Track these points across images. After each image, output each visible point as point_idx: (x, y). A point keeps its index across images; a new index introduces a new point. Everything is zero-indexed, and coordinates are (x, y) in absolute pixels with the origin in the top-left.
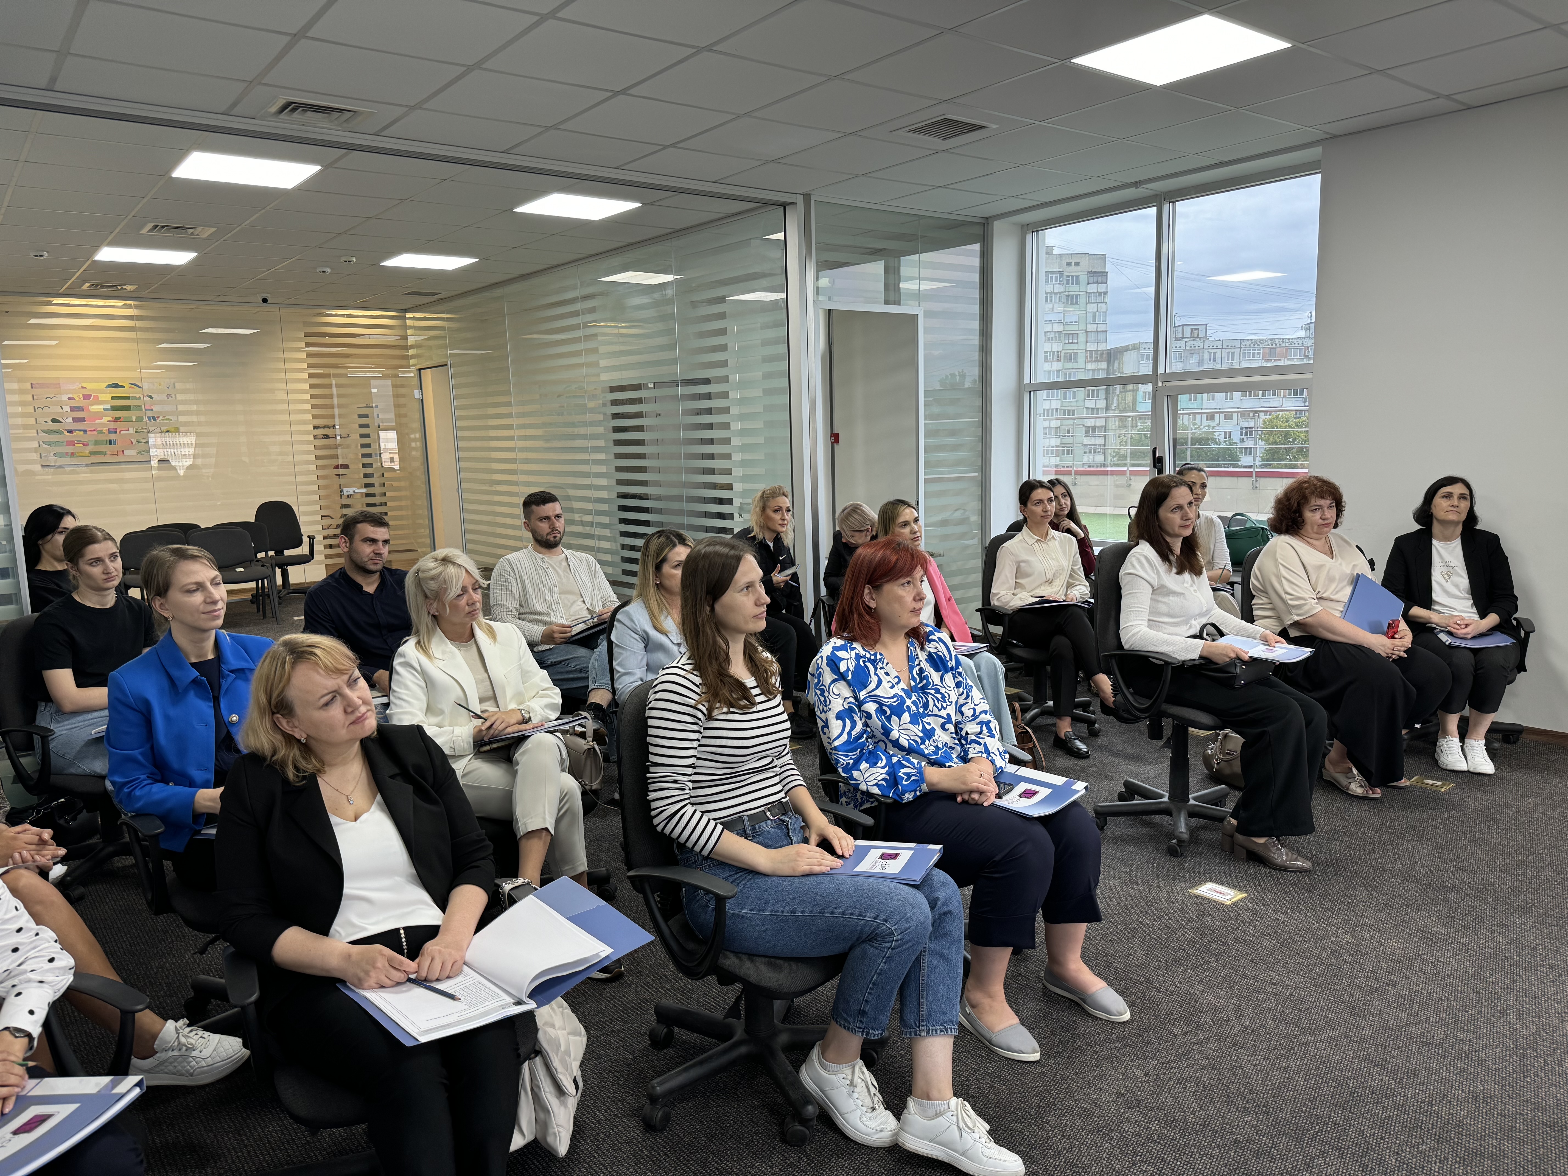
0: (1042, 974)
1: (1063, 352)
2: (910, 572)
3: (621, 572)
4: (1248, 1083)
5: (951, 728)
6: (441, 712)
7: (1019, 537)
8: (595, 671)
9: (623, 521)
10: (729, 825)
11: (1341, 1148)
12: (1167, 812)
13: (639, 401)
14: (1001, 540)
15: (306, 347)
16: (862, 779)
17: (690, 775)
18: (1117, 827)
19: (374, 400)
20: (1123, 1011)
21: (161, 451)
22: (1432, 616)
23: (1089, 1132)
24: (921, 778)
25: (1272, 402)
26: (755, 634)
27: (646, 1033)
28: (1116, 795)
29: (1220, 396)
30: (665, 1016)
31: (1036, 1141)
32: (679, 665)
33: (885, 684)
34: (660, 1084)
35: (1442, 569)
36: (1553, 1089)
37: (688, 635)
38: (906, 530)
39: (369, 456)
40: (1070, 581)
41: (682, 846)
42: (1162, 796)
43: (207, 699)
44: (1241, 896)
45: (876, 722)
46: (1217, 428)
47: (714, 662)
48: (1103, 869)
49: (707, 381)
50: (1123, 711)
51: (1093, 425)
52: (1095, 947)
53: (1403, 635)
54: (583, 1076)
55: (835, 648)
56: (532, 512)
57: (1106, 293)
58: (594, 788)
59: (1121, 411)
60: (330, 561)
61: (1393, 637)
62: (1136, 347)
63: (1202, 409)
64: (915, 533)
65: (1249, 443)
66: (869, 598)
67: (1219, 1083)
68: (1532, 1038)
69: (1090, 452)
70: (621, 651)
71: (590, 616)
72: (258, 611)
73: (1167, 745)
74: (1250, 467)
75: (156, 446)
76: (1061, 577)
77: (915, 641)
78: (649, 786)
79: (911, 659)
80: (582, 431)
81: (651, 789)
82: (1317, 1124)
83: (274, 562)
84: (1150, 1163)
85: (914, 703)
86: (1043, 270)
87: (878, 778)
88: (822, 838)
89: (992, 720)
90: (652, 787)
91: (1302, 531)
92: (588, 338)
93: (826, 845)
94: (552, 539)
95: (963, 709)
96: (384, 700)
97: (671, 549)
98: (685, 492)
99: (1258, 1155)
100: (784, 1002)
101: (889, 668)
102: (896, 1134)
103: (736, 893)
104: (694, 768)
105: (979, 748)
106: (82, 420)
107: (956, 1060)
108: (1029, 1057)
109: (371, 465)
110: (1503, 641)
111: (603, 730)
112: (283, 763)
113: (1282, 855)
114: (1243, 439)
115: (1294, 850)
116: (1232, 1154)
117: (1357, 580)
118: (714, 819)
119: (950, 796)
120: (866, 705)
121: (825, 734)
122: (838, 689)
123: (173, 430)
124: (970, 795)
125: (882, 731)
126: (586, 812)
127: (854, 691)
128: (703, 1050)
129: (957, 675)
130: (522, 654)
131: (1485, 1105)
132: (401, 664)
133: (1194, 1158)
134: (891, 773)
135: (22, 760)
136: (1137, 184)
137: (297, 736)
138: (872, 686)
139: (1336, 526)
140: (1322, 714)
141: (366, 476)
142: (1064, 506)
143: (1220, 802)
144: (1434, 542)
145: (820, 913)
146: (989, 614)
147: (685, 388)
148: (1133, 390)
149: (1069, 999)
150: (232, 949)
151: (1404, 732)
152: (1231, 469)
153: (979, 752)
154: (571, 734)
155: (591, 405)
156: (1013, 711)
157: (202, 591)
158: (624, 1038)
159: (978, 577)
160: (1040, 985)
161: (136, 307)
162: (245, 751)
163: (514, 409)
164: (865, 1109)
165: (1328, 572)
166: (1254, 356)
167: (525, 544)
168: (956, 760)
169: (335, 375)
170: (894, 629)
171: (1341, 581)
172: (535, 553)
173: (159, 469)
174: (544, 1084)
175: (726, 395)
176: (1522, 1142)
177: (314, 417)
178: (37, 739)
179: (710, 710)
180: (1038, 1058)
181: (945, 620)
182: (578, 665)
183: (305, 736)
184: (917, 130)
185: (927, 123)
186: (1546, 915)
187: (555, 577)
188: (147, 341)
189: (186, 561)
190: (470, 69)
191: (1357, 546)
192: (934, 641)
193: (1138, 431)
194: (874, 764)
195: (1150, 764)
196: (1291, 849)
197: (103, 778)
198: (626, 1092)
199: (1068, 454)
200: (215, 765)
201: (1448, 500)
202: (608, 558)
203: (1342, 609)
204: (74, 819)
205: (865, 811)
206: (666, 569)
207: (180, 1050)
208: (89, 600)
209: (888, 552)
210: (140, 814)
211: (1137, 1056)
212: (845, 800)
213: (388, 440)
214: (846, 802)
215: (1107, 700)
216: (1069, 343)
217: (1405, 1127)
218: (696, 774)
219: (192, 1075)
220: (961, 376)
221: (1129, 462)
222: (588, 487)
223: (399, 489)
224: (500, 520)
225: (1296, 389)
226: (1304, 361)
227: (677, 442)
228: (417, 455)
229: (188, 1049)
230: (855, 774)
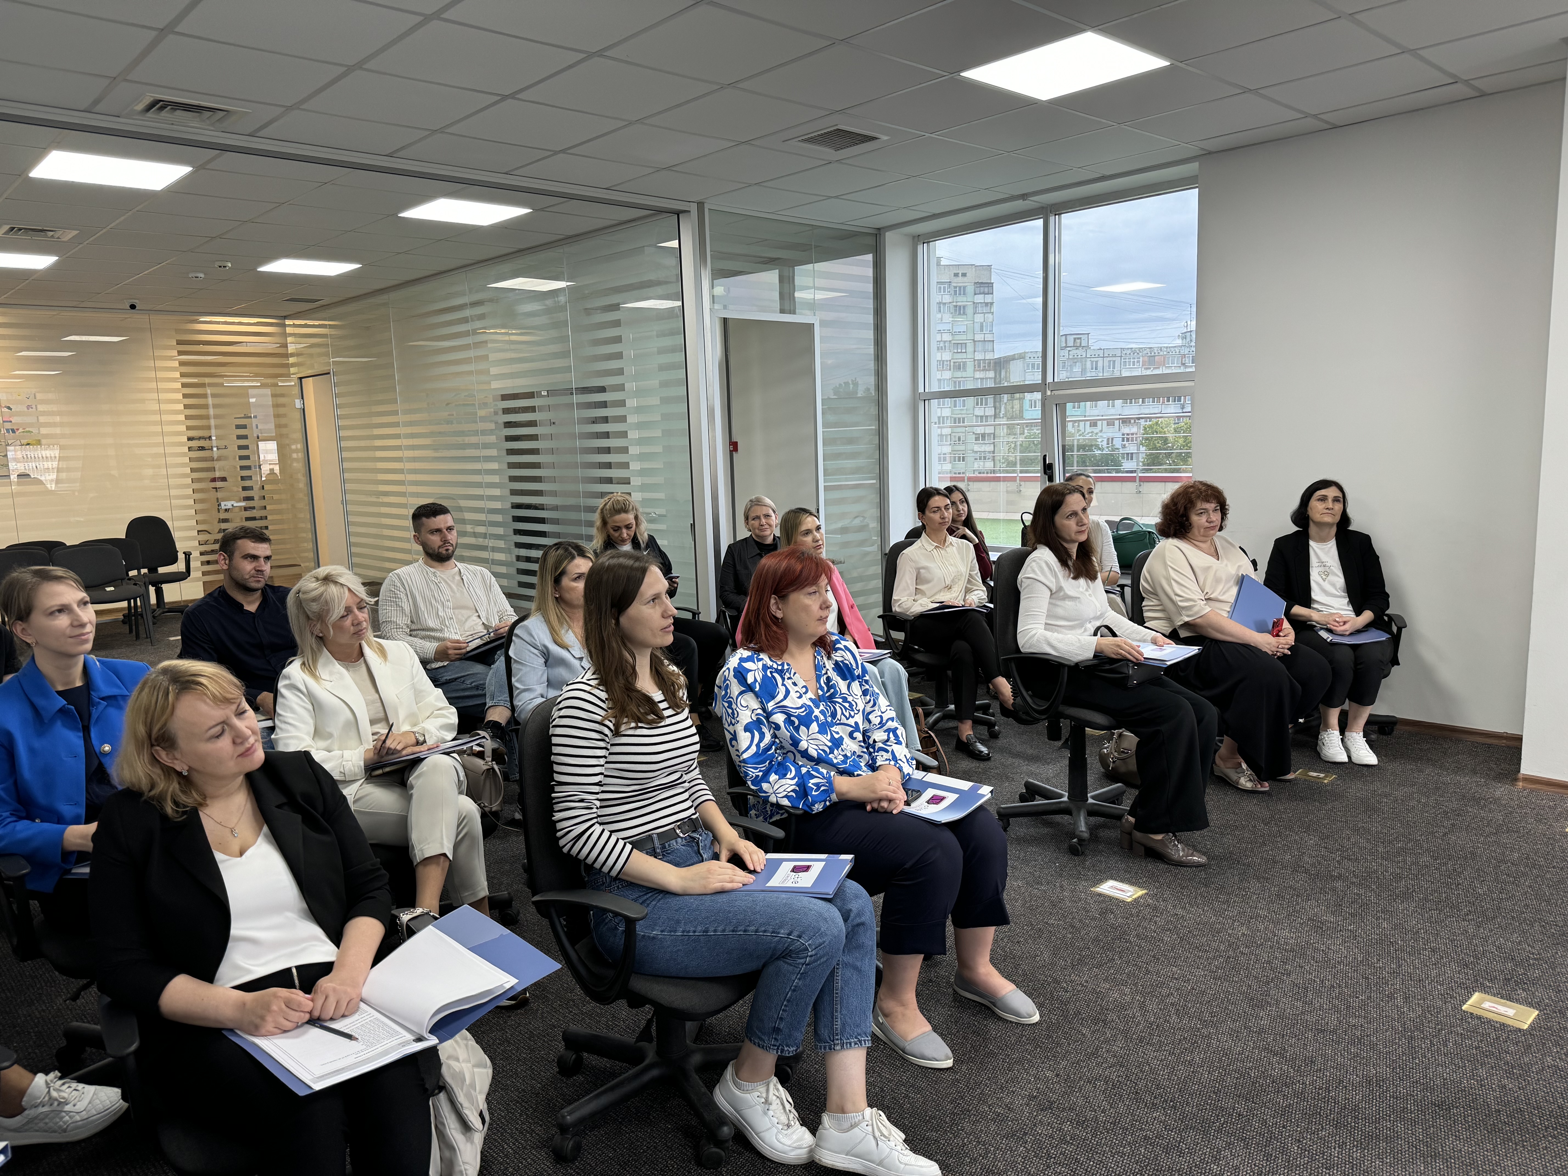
0: (952, 979)
1: (952, 361)
2: (815, 581)
3: (516, 584)
4: (1154, 1078)
5: (859, 736)
6: (330, 736)
7: (918, 544)
8: (493, 688)
9: (517, 532)
10: (640, 844)
11: (1246, 1138)
12: (1067, 811)
13: (532, 409)
14: (899, 548)
15: (179, 355)
16: (771, 791)
17: (597, 793)
18: (1019, 828)
19: (253, 410)
20: (1033, 1013)
21: (22, 465)
22: (1312, 614)
23: (1004, 1136)
24: (831, 788)
25: (1150, 408)
26: (661, 648)
27: (554, 1060)
28: (1018, 796)
29: (1102, 404)
30: (572, 1041)
31: (952, 1149)
32: (584, 680)
33: (793, 695)
34: (570, 1113)
35: (1320, 569)
36: (1440, 1069)
37: (593, 651)
38: (809, 539)
39: (248, 468)
40: (969, 586)
41: (590, 868)
42: (1061, 796)
43: (74, 728)
44: (1141, 892)
45: (785, 733)
46: (1099, 434)
47: (621, 678)
49: (602, 389)
50: (1023, 713)
51: (983, 432)
52: (1003, 949)
53: (1287, 633)
54: (489, 1109)
55: (742, 660)
56: (423, 524)
57: (992, 304)
58: (494, 809)
59: (1008, 419)
60: (208, 578)
61: (1278, 635)
62: (1022, 357)
63: (1085, 416)
64: (817, 541)
65: (1131, 448)
66: (775, 607)
67: (1128, 1080)
68: (1418, 1020)
69: (980, 459)
70: (520, 667)
71: (485, 632)
72: (131, 631)
73: (1065, 745)
74: (1132, 472)
75: (16, 460)
76: (960, 583)
77: (822, 650)
78: (554, 806)
79: (818, 668)
80: (474, 440)
81: (556, 809)
82: (1222, 1116)
83: (147, 580)
84: (1064, 1164)
85: (822, 712)
86: (934, 280)
87: (788, 790)
88: (732, 853)
89: (899, 727)
90: (557, 807)
91: (1189, 535)
92: (477, 345)
93: (737, 860)
94: (444, 552)
95: (870, 717)
96: (269, 723)
97: (570, 562)
98: (582, 502)
99: (1167, 1150)
100: (696, 1022)
101: (796, 678)
102: (811, 1151)
103: (647, 914)
104: (602, 786)
105: (886, 756)
107: (869, 1071)
108: (942, 1064)
109: (250, 478)
110: (1378, 636)
111: (503, 749)
113: (1179, 851)
114: (1124, 445)
115: (1190, 846)
116: (1143, 1151)
117: (1242, 581)
118: (623, 839)
119: (858, 805)
120: (774, 716)
121: (733, 746)
122: (746, 701)
123: (34, 442)
124: (879, 804)
125: (791, 742)
127: (761, 702)
128: (614, 1075)
129: (864, 683)
130: (414, 672)
131: (1378, 1088)
132: (286, 686)
133: (1106, 1157)
134: (801, 783)
136: (1024, 197)
137: (178, 769)
138: (780, 697)
139: (1221, 529)
140: (1212, 712)
141: (244, 489)
142: (962, 512)
143: (1117, 800)
144: (1311, 543)
145: (733, 931)
146: (891, 620)
147: (580, 396)
148: (1020, 399)
149: (980, 1003)
151: (1290, 726)
152: (1114, 475)
153: (887, 760)
154: (468, 755)
155: (481, 413)
156: (916, 716)
157: (69, 614)
158: (531, 1067)
159: (878, 583)
160: (950, 990)
162: (120, 788)
163: (400, 418)
164: (780, 1127)
165: (1216, 572)
166: (1134, 365)
167: (414, 556)
168: (864, 769)
169: (210, 385)
170: (801, 640)
171: (1227, 581)
172: (426, 567)
173: (18, 484)
174: (449, 1121)
175: (622, 403)
176: (1414, 1122)
177: (188, 428)
179: (617, 726)
180: (951, 1065)
181: (849, 627)
182: (474, 682)
183: (186, 768)
184: (810, 140)
185: (819, 133)
186: (1426, 899)
187: (447, 591)
189: (50, 583)
190: (350, 69)
191: (1240, 547)
192: (841, 649)
193: (1025, 438)
194: (783, 776)
195: (1048, 764)
196: (1187, 845)
198: (535, 1123)
199: (959, 461)
200: (86, 798)
201: (1323, 502)
202: (503, 570)
203: (1229, 610)
205: (775, 824)
206: (566, 582)
207: (51, 1105)
209: (793, 561)
211: (1047, 1057)
212: (755, 812)
213: (268, 451)
214: (756, 815)
215: (1006, 702)
216: (957, 352)
217: (1305, 1114)
218: (603, 792)
219: (65, 1131)
220: (856, 384)
221: (1018, 468)
222: (480, 498)
223: (279, 502)
224: (387, 532)
225: (1175, 396)
226: (1182, 370)
227: (573, 451)
228: (299, 467)
229: (60, 1103)
230: (765, 786)
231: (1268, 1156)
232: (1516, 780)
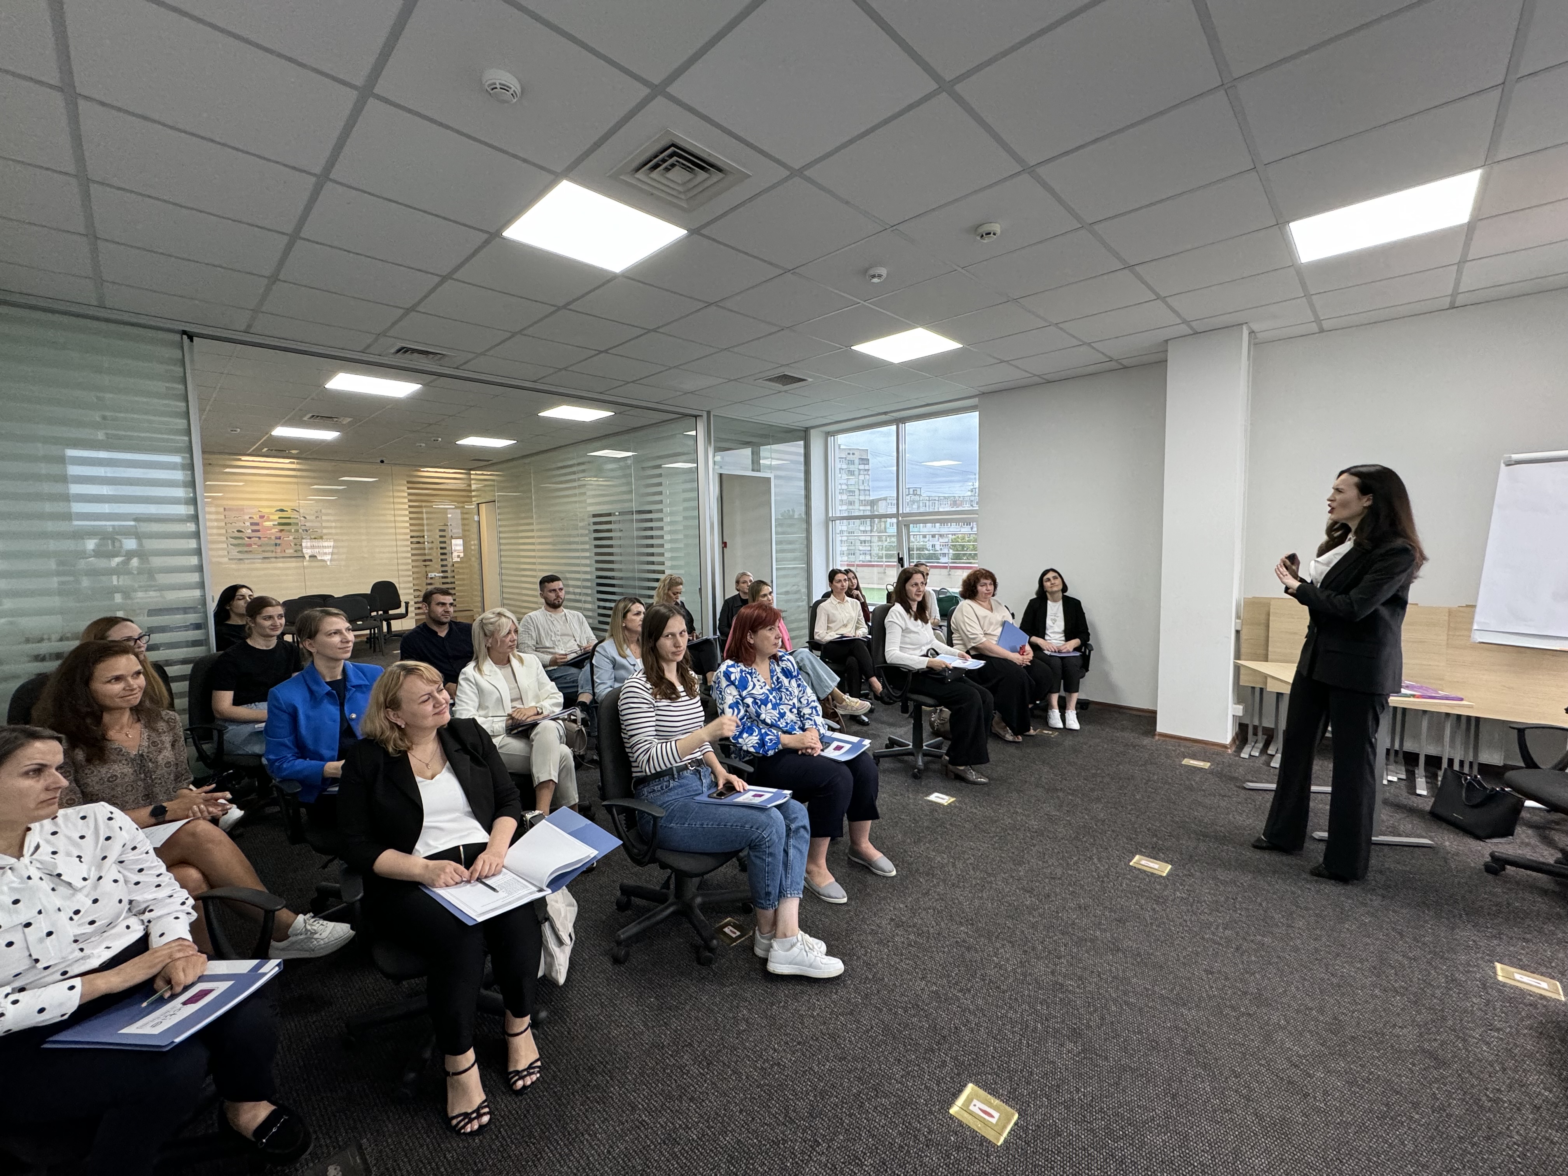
0: (847, 851)
1: (847, 500)
2: (773, 622)
3: (598, 622)
4: (961, 907)
5: (795, 711)
6: (487, 709)
7: (829, 600)
8: (582, 682)
9: (599, 592)
12: (911, 754)
13: (610, 522)
15: (408, 489)
16: (744, 743)
18: (885, 764)
19: (449, 521)
20: (892, 870)
21: (311, 550)
22: (1044, 642)
24: (778, 741)
25: (954, 529)
27: (614, 901)
28: (884, 746)
29: (929, 525)
30: (626, 891)
32: (638, 677)
33: (758, 687)
34: (623, 933)
35: (1052, 617)
38: (766, 598)
39: (445, 554)
40: (857, 625)
42: (909, 745)
43: (334, 704)
44: (953, 799)
45: (752, 709)
46: (928, 542)
48: (879, 788)
49: (650, 512)
51: (864, 539)
53: (1027, 653)
54: (575, 931)
55: (728, 667)
56: (545, 587)
57: (868, 470)
58: (581, 753)
59: (878, 532)
60: (418, 617)
61: (1023, 654)
62: (885, 499)
63: (920, 532)
64: (771, 599)
65: (945, 551)
66: (751, 638)
67: (946, 909)
69: (863, 555)
70: (599, 670)
71: (579, 649)
72: (371, 647)
73: (910, 716)
74: (947, 563)
75: (307, 548)
76: (852, 623)
77: (774, 661)
79: (772, 671)
80: (577, 539)
82: (999, 929)
83: (382, 618)
85: (774, 697)
86: (837, 456)
87: (753, 743)
91: (977, 598)
92: (580, 486)
94: (557, 603)
95: (801, 700)
97: (632, 607)
98: (637, 575)
101: (760, 677)
105: (811, 722)
106: (258, 531)
108: (841, 901)
109: (446, 560)
112: (387, 741)
113: (973, 775)
114: (941, 548)
115: (979, 773)
117: (1004, 624)
119: (794, 751)
120: (746, 699)
122: (730, 690)
123: (319, 537)
124: (806, 750)
125: (756, 715)
126: (577, 768)
127: (739, 691)
128: (649, 910)
129: (798, 681)
130: (539, 672)
132: (463, 679)
134: (761, 739)
135: (205, 747)
136: (885, 413)
137: (399, 723)
138: (750, 688)
139: (993, 595)
140: (990, 697)
141: (442, 566)
142: (853, 584)
144: (1049, 602)
147: (637, 515)
148: (884, 522)
149: (862, 865)
150: (346, 866)
151: (1032, 706)
153: (811, 725)
155: (581, 524)
157: (339, 635)
158: (600, 906)
159: (806, 623)
160: (846, 858)
161: (298, 463)
163: (535, 527)
165: (990, 620)
168: (798, 730)
169: (425, 507)
170: (763, 655)
171: (997, 624)
172: (546, 612)
173: (310, 561)
174: (551, 939)
175: (661, 520)
176: (1105, 930)
177: (411, 531)
178: (215, 733)
180: (846, 901)
182: (572, 678)
183: (404, 724)
184: (770, 380)
185: (774, 376)
186: (1108, 802)
187: (558, 625)
188: (305, 484)
189: (330, 617)
190: (514, 334)
191: (1006, 606)
193: (888, 543)
194: (751, 734)
195: (902, 727)
196: (977, 772)
197: (260, 756)
198: (602, 940)
199: (852, 555)
200: (339, 746)
201: (1051, 581)
202: (590, 614)
203: (997, 640)
204: (238, 783)
206: (630, 616)
207: (306, 934)
208: (258, 643)
209: (761, 611)
210: (284, 780)
211: (900, 896)
213: (457, 546)
216: (850, 495)
219: (313, 950)
220: (793, 511)
221: (884, 560)
222: (578, 572)
223: (463, 573)
224: (524, 592)
225: (967, 522)
226: (971, 508)
227: (632, 546)
228: (475, 553)
229: (312, 933)
230: (740, 740)
231: (1025, 952)
232: (1155, 735)
